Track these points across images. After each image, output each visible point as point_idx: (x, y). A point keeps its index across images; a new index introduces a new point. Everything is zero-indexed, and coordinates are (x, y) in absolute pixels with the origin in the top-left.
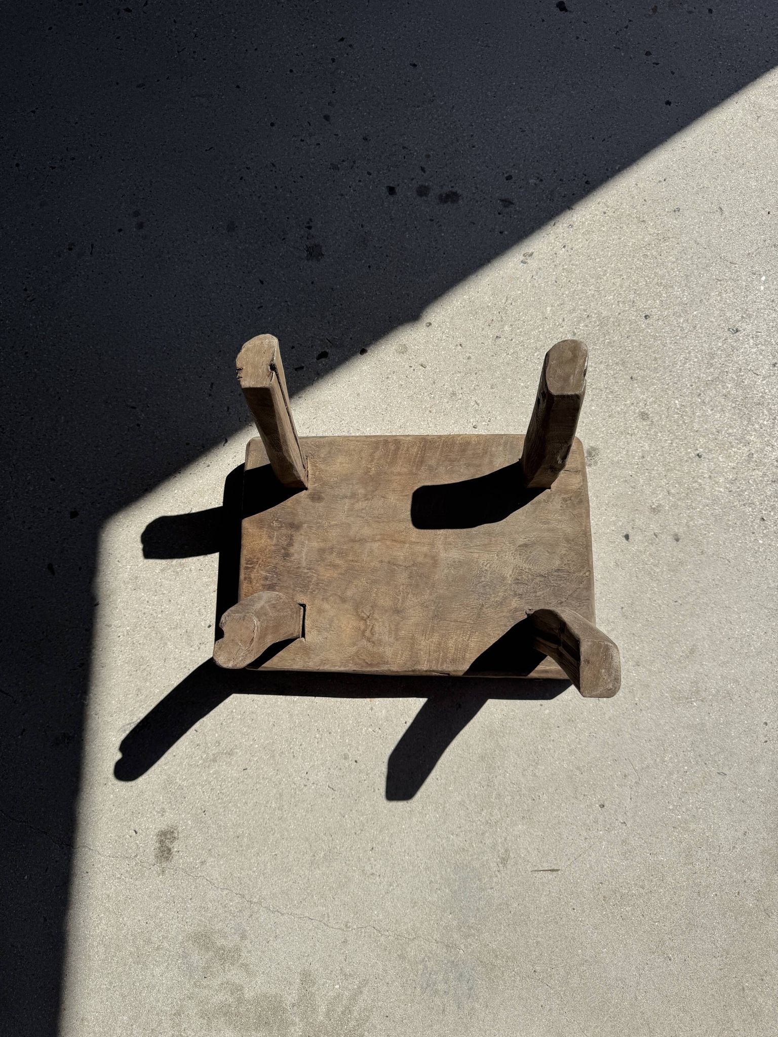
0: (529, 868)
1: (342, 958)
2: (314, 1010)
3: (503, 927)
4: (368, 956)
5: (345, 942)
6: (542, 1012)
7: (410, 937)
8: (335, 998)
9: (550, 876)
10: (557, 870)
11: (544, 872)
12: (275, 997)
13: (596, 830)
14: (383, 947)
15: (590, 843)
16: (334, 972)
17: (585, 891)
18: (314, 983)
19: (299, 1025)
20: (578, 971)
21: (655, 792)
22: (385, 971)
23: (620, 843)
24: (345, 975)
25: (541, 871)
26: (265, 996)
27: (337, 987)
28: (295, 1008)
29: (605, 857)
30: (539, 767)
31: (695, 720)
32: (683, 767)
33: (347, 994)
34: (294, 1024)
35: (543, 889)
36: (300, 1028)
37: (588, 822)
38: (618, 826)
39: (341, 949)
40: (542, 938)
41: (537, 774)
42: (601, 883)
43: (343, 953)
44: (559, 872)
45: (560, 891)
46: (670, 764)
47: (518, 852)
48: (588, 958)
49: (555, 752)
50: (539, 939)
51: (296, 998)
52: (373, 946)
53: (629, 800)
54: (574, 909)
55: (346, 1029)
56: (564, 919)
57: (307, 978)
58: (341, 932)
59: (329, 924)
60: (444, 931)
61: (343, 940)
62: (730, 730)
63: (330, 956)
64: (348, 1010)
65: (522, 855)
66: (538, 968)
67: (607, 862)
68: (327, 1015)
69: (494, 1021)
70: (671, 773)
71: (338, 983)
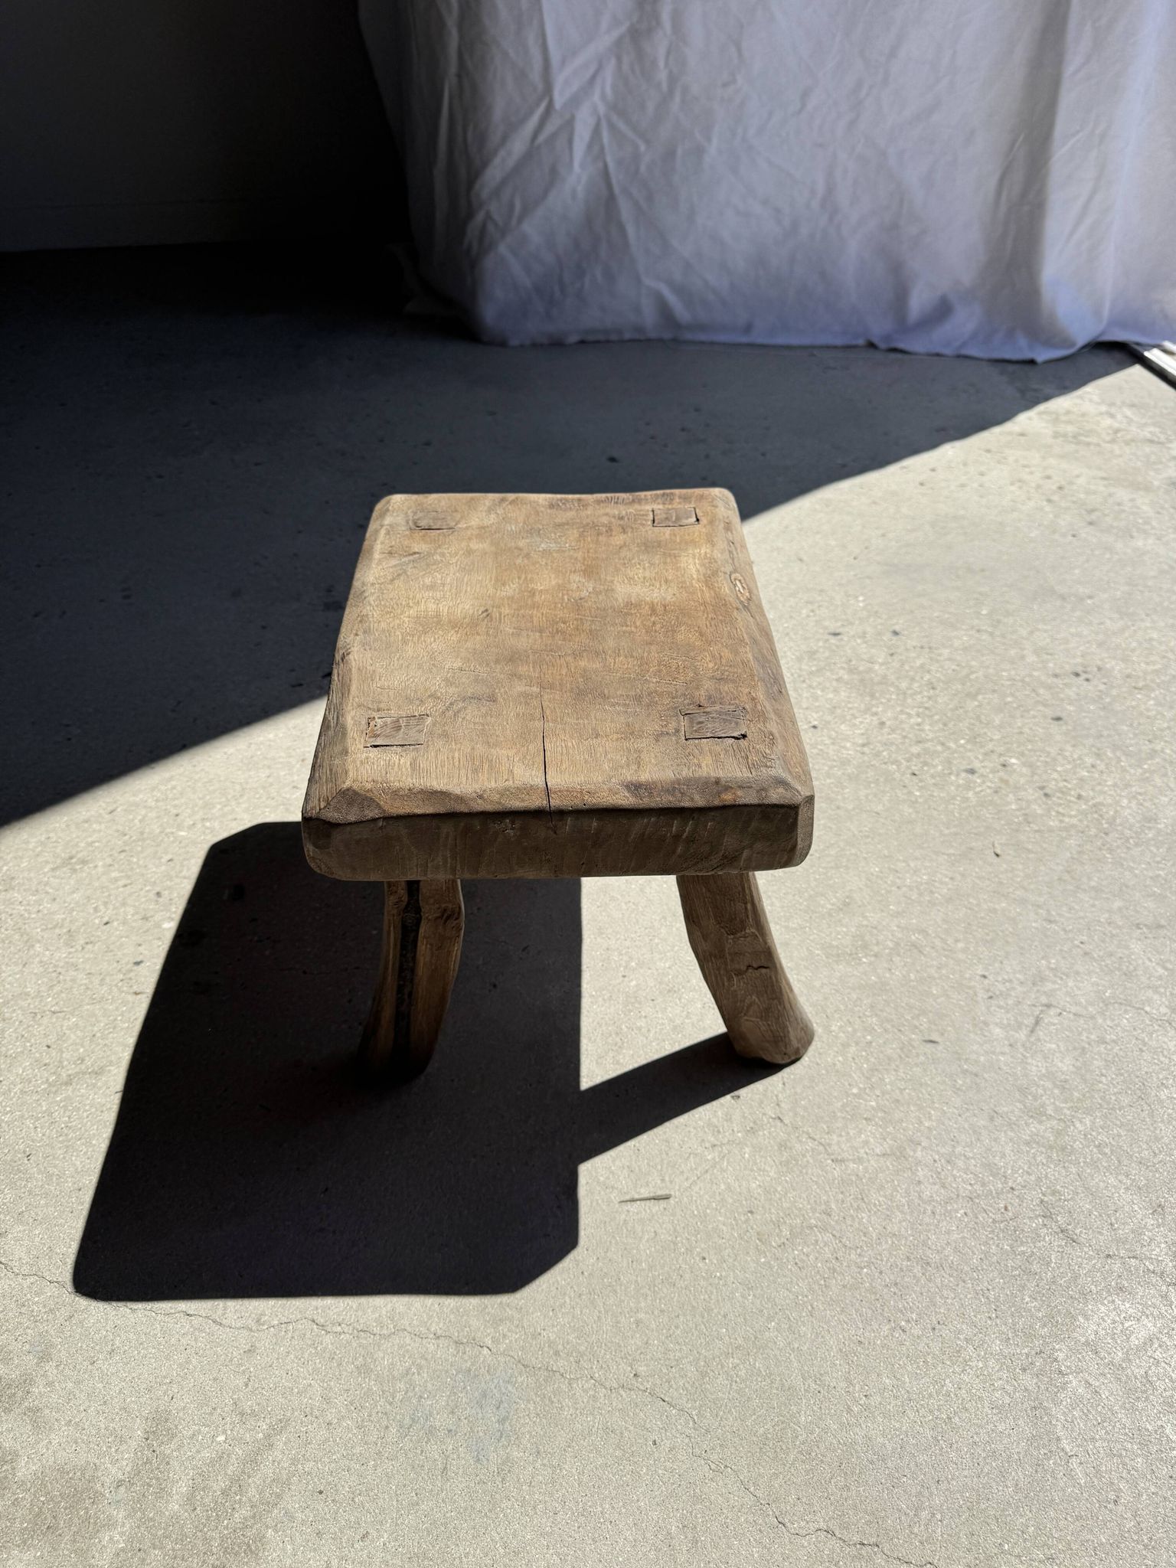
0: (615, 1197)
1: (240, 1382)
2: (162, 1492)
3: (568, 1301)
4: (295, 1373)
5: (251, 1351)
6: (656, 1455)
7: (385, 1332)
8: (212, 1463)
9: (656, 1207)
10: (667, 1198)
11: (643, 1203)
12: (83, 1471)
13: (730, 1131)
14: (328, 1355)
15: (721, 1152)
16: (219, 1410)
17: (721, 1226)
18: (174, 1436)
19: (123, 1525)
20: (723, 1366)
21: (824, 1072)
22: (327, 1400)
23: (776, 1148)
24: (242, 1414)
25: (637, 1200)
26: (62, 1471)
27: (221, 1438)
28: (122, 1489)
29: (752, 1170)
30: (624, 1051)
31: (870, 979)
32: (864, 1037)
33: (240, 1452)
34: (110, 1524)
35: (642, 1230)
36: (122, 1534)
37: (715, 1120)
38: (769, 1122)
39: (241, 1365)
40: (646, 1313)
41: (622, 1061)
42: (751, 1212)
43: (244, 1372)
44: (672, 1201)
45: (675, 1230)
46: (841, 1034)
47: (594, 1174)
48: (740, 1341)
49: (649, 1030)
50: (641, 1315)
51: (128, 1469)
52: (306, 1356)
53: (781, 1085)
54: (704, 1259)
55: (226, 1528)
56: (687, 1276)
57: (160, 1427)
58: (245, 1333)
59: (224, 1322)
60: (452, 1316)
61: (247, 1347)
62: (929, 988)
63: (215, 1379)
64: (238, 1484)
65: (602, 1179)
66: (642, 1369)
67: (756, 1179)
68: (190, 1499)
69: (553, 1482)
70: (845, 1045)
71: (224, 1432)
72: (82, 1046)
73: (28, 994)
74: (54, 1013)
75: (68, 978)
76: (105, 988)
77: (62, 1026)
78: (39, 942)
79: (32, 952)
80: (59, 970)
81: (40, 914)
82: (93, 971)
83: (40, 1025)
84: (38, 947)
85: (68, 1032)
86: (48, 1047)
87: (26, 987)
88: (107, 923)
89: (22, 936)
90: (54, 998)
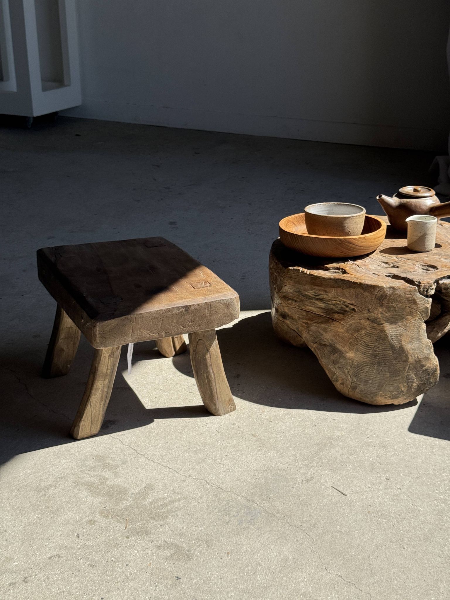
1: (177, 486)
2: (144, 499)
4: (194, 489)
7: (227, 490)
16: (168, 489)
39: (179, 483)
54: (344, 510)
56: (335, 512)
58: (184, 477)
59: (179, 473)
67: (379, 499)
71: (167, 494)
72: (167, 400)
73: (155, 383)
74: (161, 390)
75: (170, 383)
76: (180, 388)
77: (162, 394)
78: (164, 371)
79: (161, 373)
80: (168, 380)
81: (168, 364)
82: (179, 383)
83: (155, 392)
84: (163, 372)
85: (163, 396)
86: (156, 397)
87: (155, 381)
88: (189, 372)
89: (159, 368)
90: (163, 386)
